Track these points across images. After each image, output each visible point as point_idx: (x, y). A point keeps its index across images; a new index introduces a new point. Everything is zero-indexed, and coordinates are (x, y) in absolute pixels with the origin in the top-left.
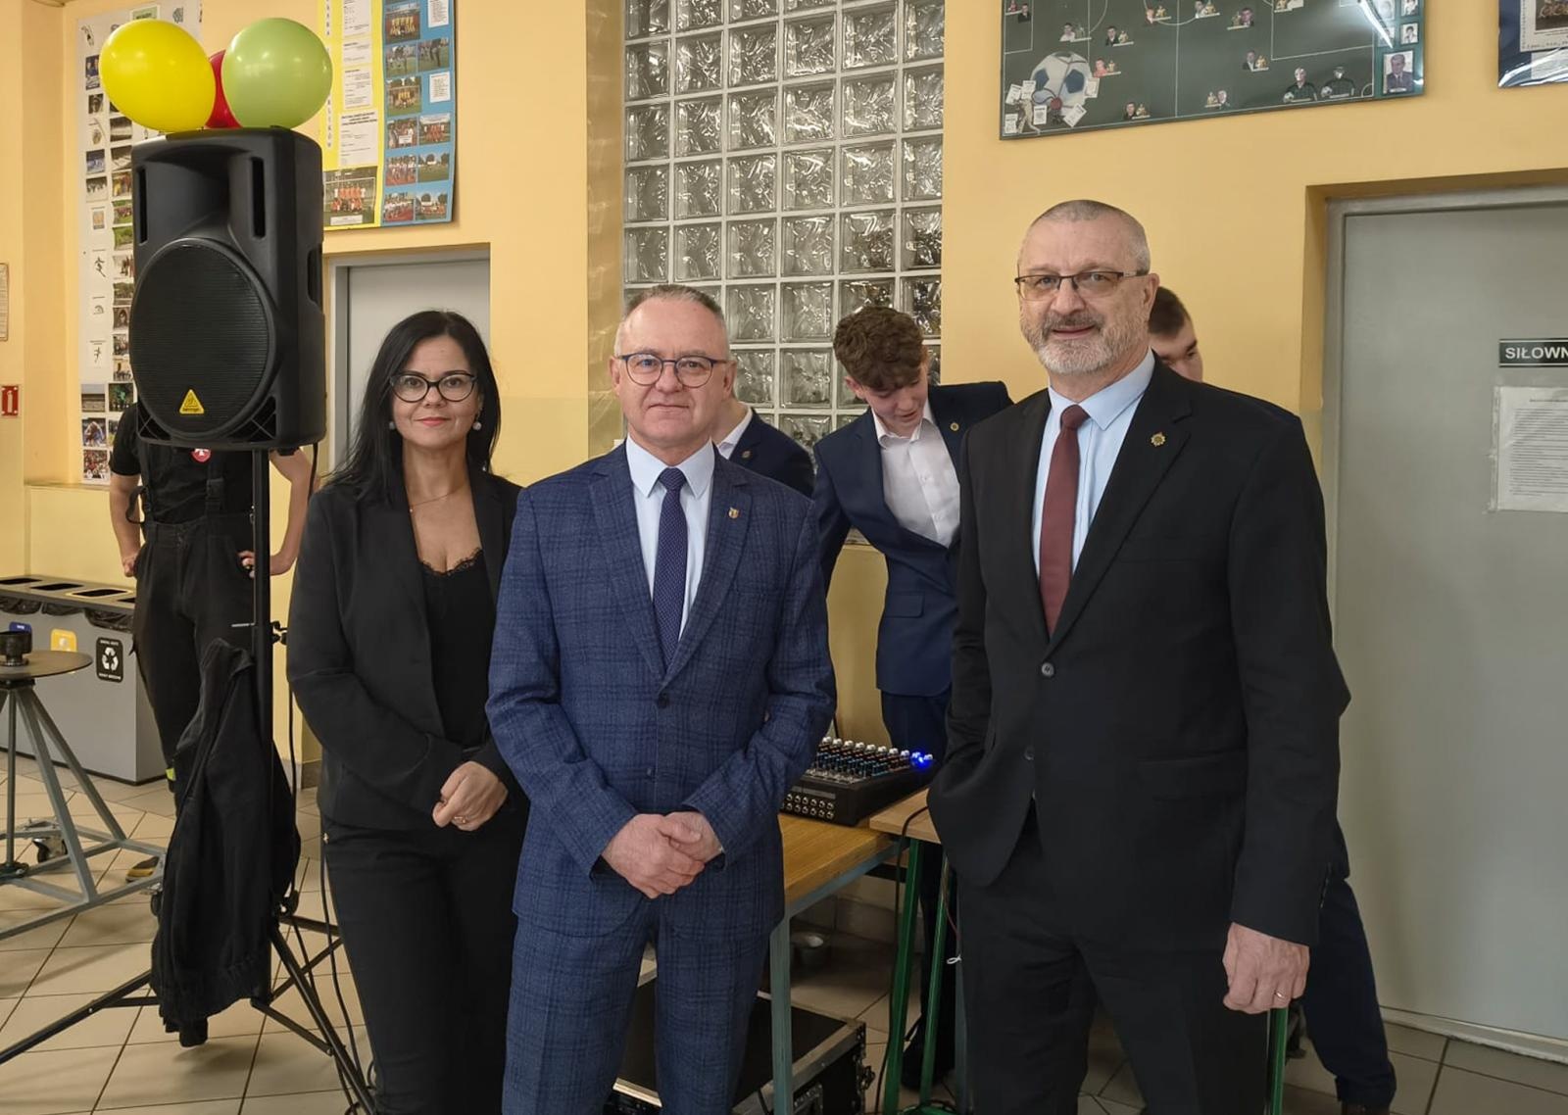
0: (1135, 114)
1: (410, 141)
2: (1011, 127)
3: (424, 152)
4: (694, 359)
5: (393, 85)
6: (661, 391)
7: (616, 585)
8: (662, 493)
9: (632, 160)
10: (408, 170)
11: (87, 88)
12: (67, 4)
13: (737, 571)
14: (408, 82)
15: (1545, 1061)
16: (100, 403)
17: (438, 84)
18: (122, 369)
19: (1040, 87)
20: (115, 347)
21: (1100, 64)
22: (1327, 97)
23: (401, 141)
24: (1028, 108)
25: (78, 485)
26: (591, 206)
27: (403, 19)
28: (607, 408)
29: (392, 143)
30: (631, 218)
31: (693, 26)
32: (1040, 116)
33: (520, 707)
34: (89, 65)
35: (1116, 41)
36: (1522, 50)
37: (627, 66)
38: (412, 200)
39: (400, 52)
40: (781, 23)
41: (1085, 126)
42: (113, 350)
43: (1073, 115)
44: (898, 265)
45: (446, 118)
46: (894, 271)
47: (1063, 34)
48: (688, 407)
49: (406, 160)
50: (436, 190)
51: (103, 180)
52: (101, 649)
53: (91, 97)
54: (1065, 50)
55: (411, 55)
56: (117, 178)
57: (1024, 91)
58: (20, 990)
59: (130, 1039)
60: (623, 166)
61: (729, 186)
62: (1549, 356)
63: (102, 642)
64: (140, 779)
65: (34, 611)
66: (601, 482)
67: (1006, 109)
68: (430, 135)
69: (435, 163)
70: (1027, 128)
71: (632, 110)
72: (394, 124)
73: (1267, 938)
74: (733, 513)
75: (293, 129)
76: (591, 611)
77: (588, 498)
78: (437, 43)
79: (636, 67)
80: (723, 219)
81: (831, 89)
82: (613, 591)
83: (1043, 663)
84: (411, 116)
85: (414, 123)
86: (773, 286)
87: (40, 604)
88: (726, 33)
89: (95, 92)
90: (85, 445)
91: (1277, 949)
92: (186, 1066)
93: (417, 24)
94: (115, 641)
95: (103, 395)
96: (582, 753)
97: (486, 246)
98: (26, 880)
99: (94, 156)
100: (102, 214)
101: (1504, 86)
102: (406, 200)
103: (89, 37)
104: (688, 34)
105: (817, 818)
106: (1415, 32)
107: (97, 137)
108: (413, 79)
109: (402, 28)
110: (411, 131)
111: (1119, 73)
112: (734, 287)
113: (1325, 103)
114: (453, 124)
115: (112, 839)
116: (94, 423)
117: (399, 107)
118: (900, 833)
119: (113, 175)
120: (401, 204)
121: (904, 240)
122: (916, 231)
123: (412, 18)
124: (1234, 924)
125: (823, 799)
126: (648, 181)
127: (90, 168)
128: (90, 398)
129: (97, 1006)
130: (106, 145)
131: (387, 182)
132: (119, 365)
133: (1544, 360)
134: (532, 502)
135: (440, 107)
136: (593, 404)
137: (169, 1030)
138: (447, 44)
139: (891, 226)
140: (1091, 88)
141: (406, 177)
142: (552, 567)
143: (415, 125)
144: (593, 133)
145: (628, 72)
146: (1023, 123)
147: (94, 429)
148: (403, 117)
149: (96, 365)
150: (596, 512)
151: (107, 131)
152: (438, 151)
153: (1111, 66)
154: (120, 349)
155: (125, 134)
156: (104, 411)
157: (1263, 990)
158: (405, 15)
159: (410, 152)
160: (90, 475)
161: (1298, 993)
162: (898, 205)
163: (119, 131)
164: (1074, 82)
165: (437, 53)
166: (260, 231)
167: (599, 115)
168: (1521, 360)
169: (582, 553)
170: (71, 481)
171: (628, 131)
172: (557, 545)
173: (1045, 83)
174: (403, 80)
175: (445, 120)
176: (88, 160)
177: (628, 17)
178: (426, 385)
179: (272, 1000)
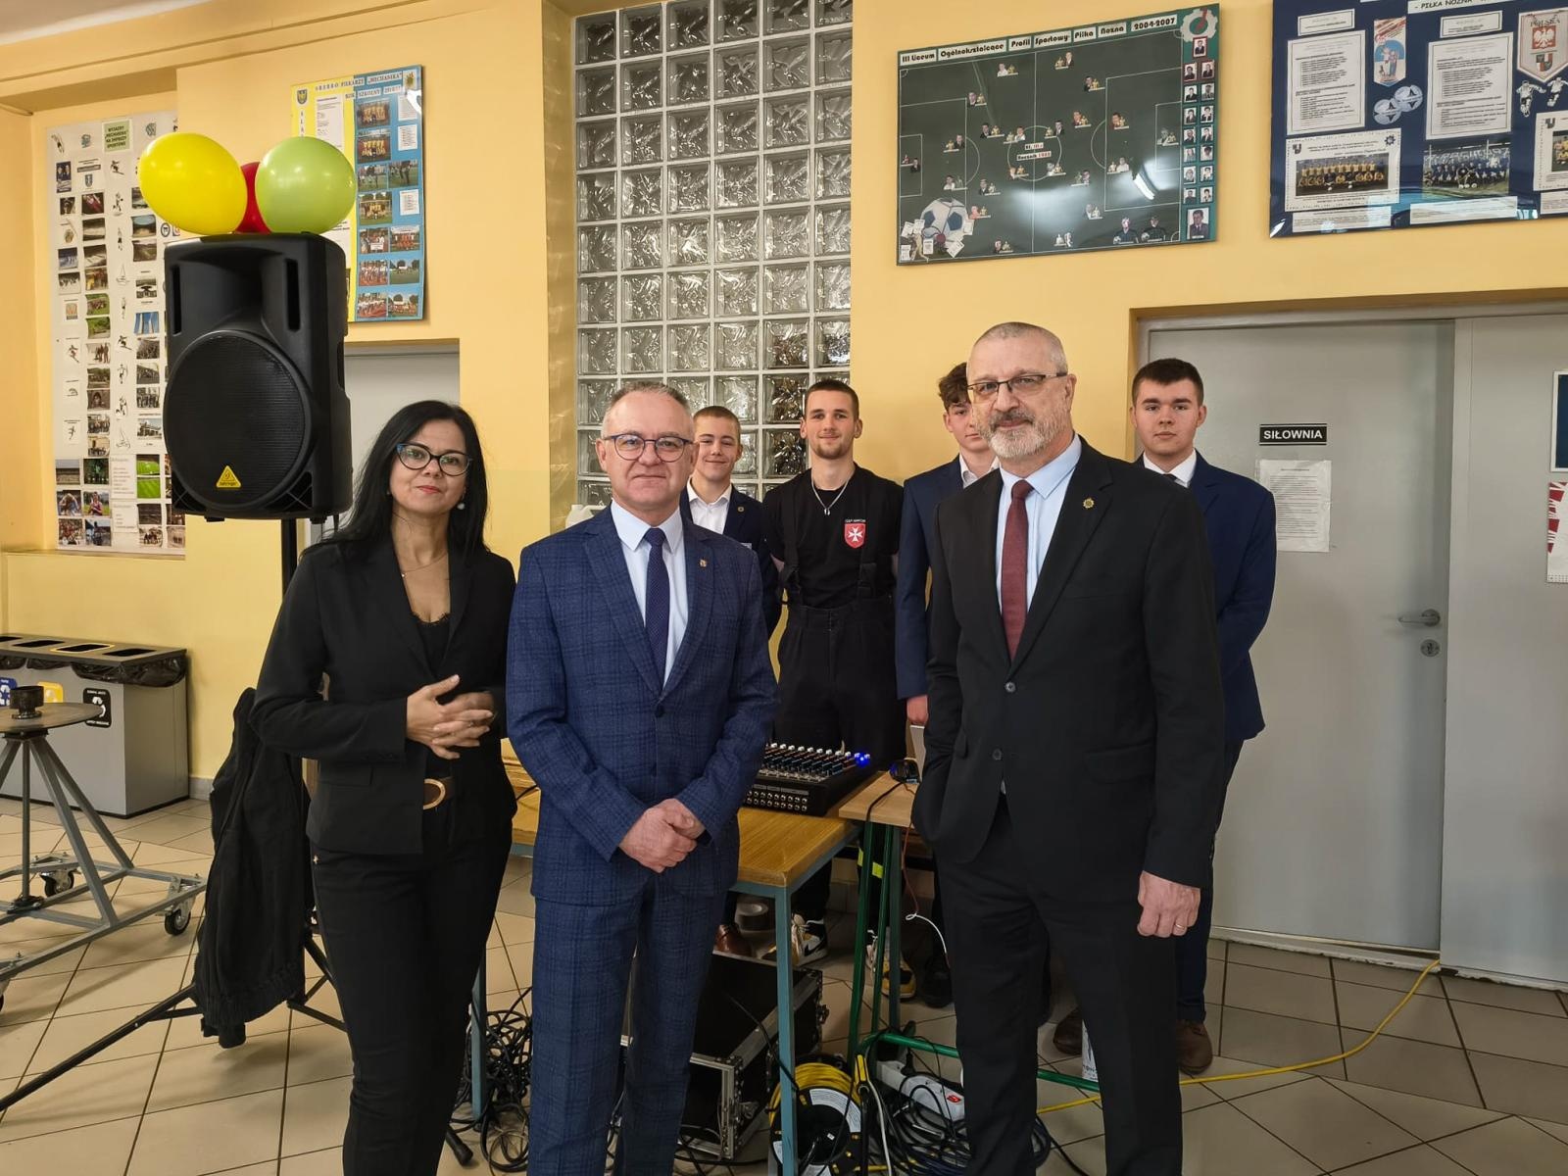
0: (1001, 249)
1: (381, 247)
2: (905, 256)
3: (395, 257)
4: (668, 439)
5: (365, 198)
6: (644, 464)
7: (616, 621)
8: (648, 548)
9: (583, 272)
10: (380, 273)
11: (58, 191)
12: (35, 113)
13: (712, 608)
14: (379, 196)
15: (1295, 952)
16: (75, 476)
17: (407, 200)
18: (97, 446)
19: (928, 225)
20: (89, 427)
21: (974, 209)
22: (1145, 241)
23: (373, 248)
24: (919, 241)
25: (55, 551)
26: (551, 309)
27: (374, 142)
28: (565, 478)
29: (364, 248)
30: (583, 320)
31: (635, 162)
32: (928, 248)
33: (539, 729)
34: (60, 169)
35: (987, 191)
36: (1286, 210)
37: (578, 192)
38: (385, 300)
39: (371, 171)
40: (713, 163)
41: (964, 256)
42: (87, 429)
43: (954, 247)
44: (812, 364)
45: (416, 229)
46: (808, 367)
47: (946, 184)
48: (665, 477)
49: (378, 264)
50: (407, 292)
51: (76, 276)
52: (88, 698)
53: (62, 200)
54: (948, 197)
55: (383, 174)
56: (91, 273)
57: (915, 228)
58: (50, 1011)
59: (166, 1046)
60: (576, 277)
61: (669, 296)
62: (1294, 437)
63: (89, 692)
64: (131, 812)
65: (18, 666)
66: (592, 540)
67: (902, 241)
68: (399, 243)
69: (405, 268)
70: (918, 256)
71: (583, 229)
72: (366, 233)
73: (1167, 883)
74: (703, 563)
75: (323, 235)
76: (597, 645)
77: (584, 553)
78: (406, 164)
79: (585, 193)
80: (665, 323)
81: (754, 219)
82: (615, 627)
83: (1008, 682)
84: (382, 226)
85: (385, 233)
86: (708, 378)
87: (24, 659)
88: (665, 168)
89: (66, 195)
90: (60, 515)
91: (1175, 889)
92: (225, 1065)
93: (387, 148)
94: (102, 690)
95: (78, 470)
96: (593, 764)
97: (456, 342)
98: (43, 912)
99: (67, 254)
100: (76, 305)
101: (1274, 236)
102: (379, 300)
103: (59, 145)
104: (631, 168)
105: (793, 811)
106: (1211, 194)
107: (69, 236)
108: (384, 194)
109: (374, 150)
110: (382, 239)
111: (989, 216)
112: (673, 378)
113: (1144, 245)
114: (422, 235)
115: (121, 869)
116: (70, 495)
117: (371, 218)
118: (865, 819)
119: (86, 271)
120: (374, 302)
121: (816, 343)
122: (824, 336)
123: (382, 142)
124: (1144, 872)
125: (798, 796)
126: (598, 292)
127: (62, 264)
128: (64, 472)
129: (142, 1020)
130: (78, 243)
131: (360, 283)
132: (94, 442)
133: (1291, 439)
134: (537, 559)
135: (409, 220)
136: (553, 475)
137: (206, 1035)
138: (416, 166)
139: (805, 332)
140: (968, 227)
141: (378, 279)
142: (560, 611)
143: (386, 234)
144: (552, 246)
145: (579, 196)
146: (915, 252)
147: (69, 501)
148: (375, 227)
149: (70, 442)
150: (593, 565)
151: (79, 231)
152: (409, 257)
153: (983, 211)
154: (95, 427)
155: (99, 234)
156: (79, 484)
157: (1166, 921)
158: (376, 139)
159: (382, 258)
160: (65, 541)
161: (1192, 923)
162: (812, 315)
163: (92, 231)
164: (955, 222)
165: (407, 173)
166: (294, 324)
167: (557, 233)
168: (1275, 440)
169: (585, 599)
170: (45, 547)
171: (580, 248)
172: (562, 593)
173: (932, 222)
174: (374, 194)
175: (414, 231)
176: (60, 257)
177: (579, 151)
178: (429, 458)
179: (307, 1000)
